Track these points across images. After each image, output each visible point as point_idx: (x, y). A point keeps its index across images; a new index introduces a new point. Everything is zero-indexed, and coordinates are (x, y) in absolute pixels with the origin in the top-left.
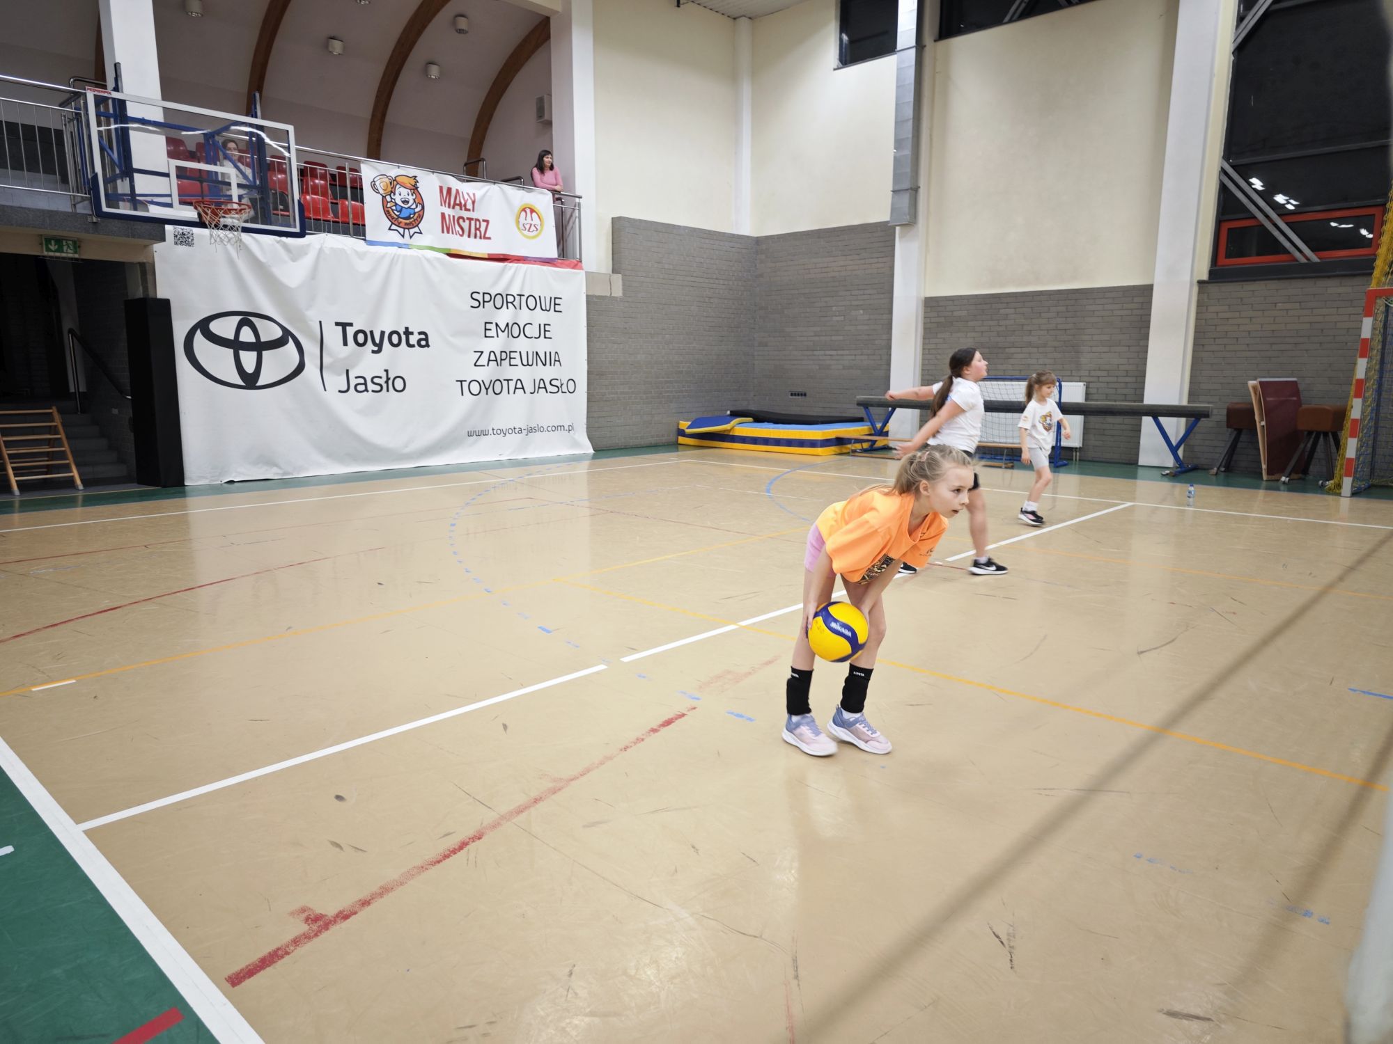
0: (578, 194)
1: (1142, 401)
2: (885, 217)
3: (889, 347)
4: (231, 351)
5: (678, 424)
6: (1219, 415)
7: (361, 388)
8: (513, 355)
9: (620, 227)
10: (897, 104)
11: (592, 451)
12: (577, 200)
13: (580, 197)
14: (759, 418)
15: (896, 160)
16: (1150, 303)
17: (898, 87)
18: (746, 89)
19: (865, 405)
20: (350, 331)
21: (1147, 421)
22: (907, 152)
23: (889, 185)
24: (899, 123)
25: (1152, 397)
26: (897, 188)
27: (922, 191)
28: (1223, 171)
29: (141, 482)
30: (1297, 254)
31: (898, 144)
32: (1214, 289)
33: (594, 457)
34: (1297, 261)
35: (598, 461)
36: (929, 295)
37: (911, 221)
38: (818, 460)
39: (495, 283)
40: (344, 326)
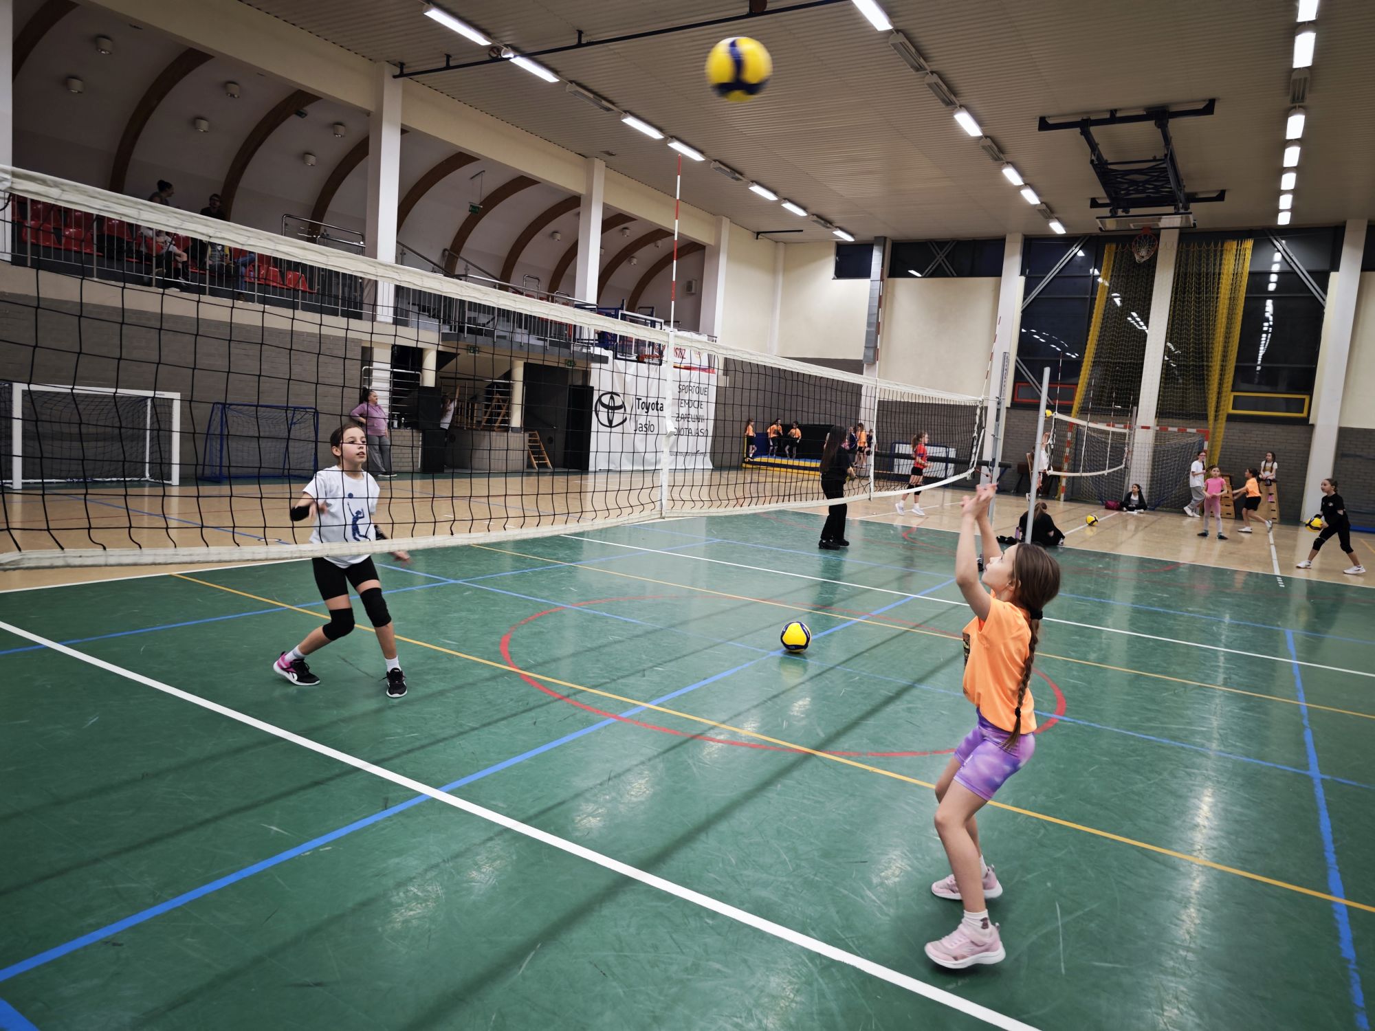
0: (715, 335)
2: (861, 358)
4: (606, 410)
7: (640, 429)
8: (689, 416)
10: (869, 306)
11: (712, 467)
12: (714, 339)
13: (716, 341)
15: (868, 333)
17: (870, 297)
18: (780, 278)
20: (641, 402)
22: (873, 329)
23: (864, 345)
28: (1017, 361)
29: (565, 467)
31: (869, 324)
32: (1013, 412)
33: (713, 470)
35: (714, 473)
36: (882, 399)
37: (872, 361)
39: (686, 382)
40: (639, 399)
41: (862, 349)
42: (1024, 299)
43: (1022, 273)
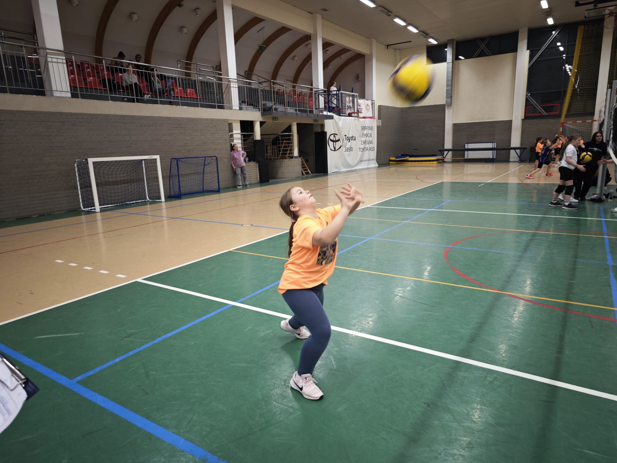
0: (374, 100)
1: (510, 146)
2: (444, 103)
3: (444, 136)
4: (333, 142)
5: (389, 158)
6: (528, 148)
7: (347, 150)
8: (366, 141)
9: (380, 107)
10: (447, 76)
11: (378, 165)
12: (374, 102)
13: (374, 101)
14: (410, 156)
15: (447, 90)
16: (512, 124)
17: (447, 72)
19: (441, 151)
20: (346, 137)
21: (512, 152)
22: (450, 88)
23: (446, 97)
24: (447, 81)
25: (513, 145)
26: (447, 97)
27: (453, 97)
28: (526, 95)
29: (317, 173)
30: (543, 113)
31: (447, 86)
32: (525, 121)
33: (378, 167)
34: (543, 115)
35: (379, 168)
36: (454, 123)
37: (450, 104)
38: (435, 165)
39: (364, 125)
40: (345, 136)
41: (445, 99)
42: (530, 62)
43: (528, 49)
